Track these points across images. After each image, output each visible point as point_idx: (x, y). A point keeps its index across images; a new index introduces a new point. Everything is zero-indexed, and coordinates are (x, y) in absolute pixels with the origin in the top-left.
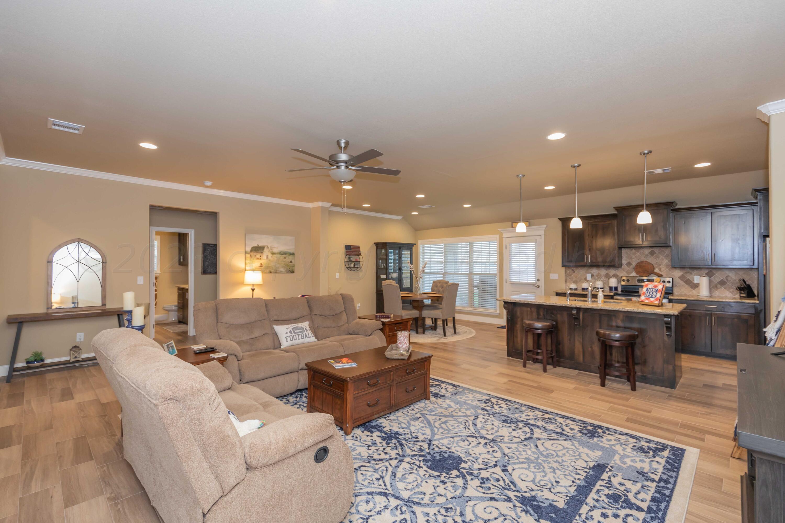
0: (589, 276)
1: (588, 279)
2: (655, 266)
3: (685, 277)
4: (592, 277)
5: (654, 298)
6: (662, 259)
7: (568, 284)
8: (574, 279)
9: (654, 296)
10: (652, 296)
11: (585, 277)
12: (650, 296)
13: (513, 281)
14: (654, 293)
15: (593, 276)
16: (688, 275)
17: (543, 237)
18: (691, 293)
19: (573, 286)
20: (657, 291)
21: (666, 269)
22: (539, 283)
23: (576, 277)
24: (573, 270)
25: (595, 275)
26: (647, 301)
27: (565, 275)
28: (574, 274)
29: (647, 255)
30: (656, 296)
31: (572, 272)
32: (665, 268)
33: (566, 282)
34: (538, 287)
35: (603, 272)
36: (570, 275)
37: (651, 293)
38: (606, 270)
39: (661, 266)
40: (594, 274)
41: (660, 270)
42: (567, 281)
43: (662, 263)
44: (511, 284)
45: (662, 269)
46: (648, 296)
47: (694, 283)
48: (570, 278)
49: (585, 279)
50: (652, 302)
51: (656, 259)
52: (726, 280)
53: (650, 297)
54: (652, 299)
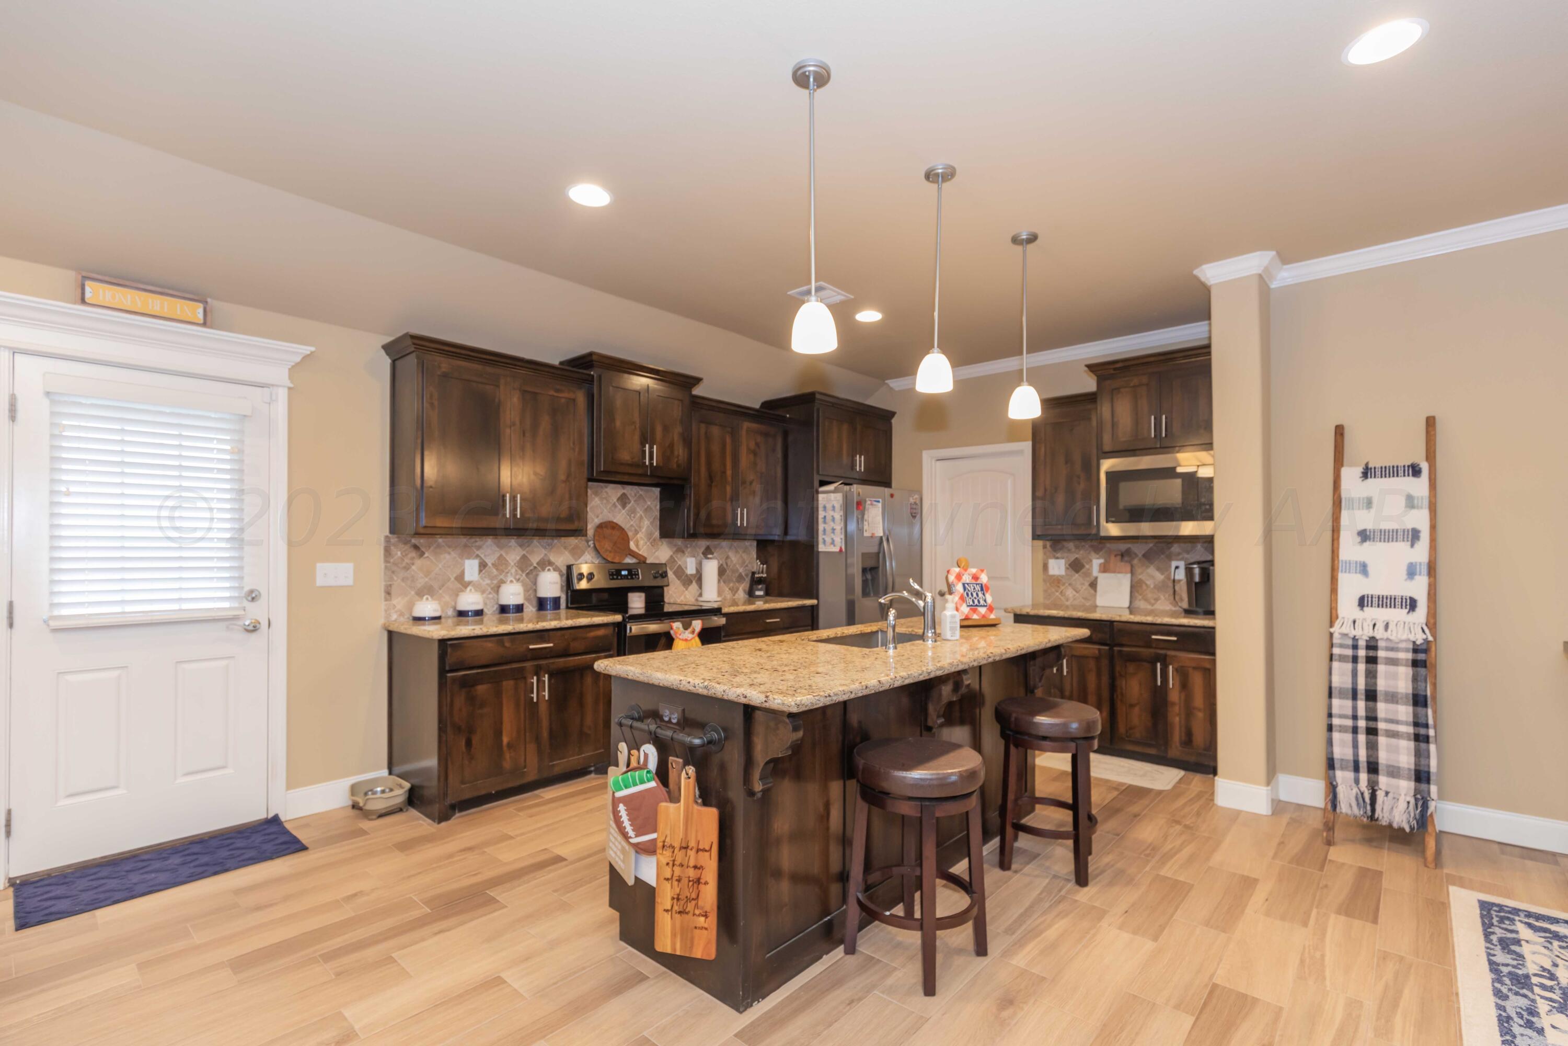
0: (471, 568)
1: (467, 578)
2: (630, 534)
3: (675, 561)
4: (480, 571)
5: (984, 606)
6: (641, 518)
7: (399, 602)
8: (421, 581)
9: (982, 602)
10: (979, 601)
11: (458, 572)
12: (976, 602)
13: (65, 612)
14: (980, 595)
15: (483, 566)
16: (679, 556)
17: (282, 395)
18: (682, 598)
19: (427, 608)
20: (982, 589)
21: (646, 543)
22: (256, 612)
23: (427, 574)
24: (416, 547)
25: (490, 564)
26: (975, 617)
27: (386, 567)
28: (419, 562)
29: (614, 504)
30: (985, 601)
31: (413, 554)
32: (646, 540)
33: (388, 593)
34: (254, 629)
35: (513, 552)
36: (407, 568)
37: (975, 595)
38: (521, 546)
39: (638, 536)
40: (487, 561)
41: (637, 546)
42: (393, 591)
43: (640, 527)
44: (55, 630)
45: (641, 543)
46: (971, 603)
47: (687, 575)
48: (403, 580)
49: (460, 578)
50: (984, 616)
51: (630, 516)
52: (725, 566)
53: (976, 605)
54: (983, 610)
